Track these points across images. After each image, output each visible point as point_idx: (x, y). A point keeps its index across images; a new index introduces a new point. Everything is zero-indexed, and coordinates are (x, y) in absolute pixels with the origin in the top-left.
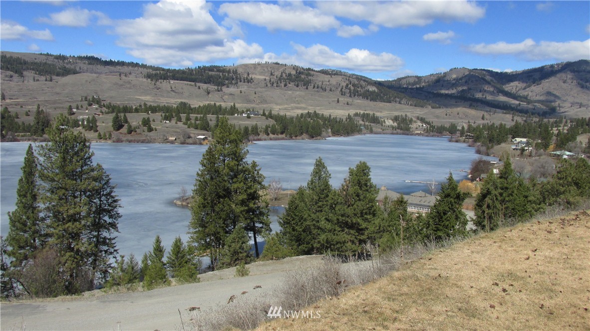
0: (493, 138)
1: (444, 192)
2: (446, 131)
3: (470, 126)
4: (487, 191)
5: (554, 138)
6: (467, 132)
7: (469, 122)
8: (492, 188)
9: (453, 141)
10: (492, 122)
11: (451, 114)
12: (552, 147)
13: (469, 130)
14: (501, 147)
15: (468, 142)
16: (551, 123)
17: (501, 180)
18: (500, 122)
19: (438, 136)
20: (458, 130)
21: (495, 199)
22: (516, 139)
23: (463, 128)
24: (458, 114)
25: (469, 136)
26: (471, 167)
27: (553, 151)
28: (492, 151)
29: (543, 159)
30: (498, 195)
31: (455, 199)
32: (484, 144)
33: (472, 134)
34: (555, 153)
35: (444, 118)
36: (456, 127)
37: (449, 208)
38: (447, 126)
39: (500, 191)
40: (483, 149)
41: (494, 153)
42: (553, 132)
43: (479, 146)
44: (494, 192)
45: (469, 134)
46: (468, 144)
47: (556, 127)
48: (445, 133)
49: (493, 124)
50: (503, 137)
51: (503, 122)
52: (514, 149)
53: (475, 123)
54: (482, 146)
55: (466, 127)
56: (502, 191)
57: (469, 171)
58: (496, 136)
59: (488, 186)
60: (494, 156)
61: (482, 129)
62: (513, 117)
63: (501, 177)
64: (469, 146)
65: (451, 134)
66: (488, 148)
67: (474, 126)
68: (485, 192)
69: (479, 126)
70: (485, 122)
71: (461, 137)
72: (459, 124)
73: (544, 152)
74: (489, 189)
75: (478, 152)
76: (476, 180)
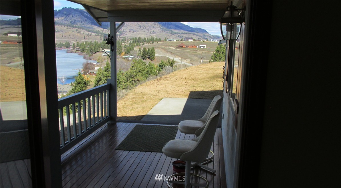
0: (92, 50)
1: (77, 81)
2: (64, 46)
3: (78, 43)
4: (100, 79)
5: (123, 49)
6: (77, 47)
7: (77, 41)
8: (102, 77)
9: (69, 52)
10: (90, 41)
11: (66, 36)
12: (123, 53)
13: (78, 46)
14: (97, 55)
15: (78, 53)
16: (121, 40)
17: (106, 72)
18: (95, 40)
19: (59, 50)
20: (71, 46)
21: (104, 82)
22: (104, 50)
23: (74, 44)
24: (70, 36)
25: (78, 49)
26: (83, 67)
27: (124, 56)
28: (91, 57)
29: (120, 60)
30: (105, 80)
31: (83, 84)
32: (88, 53)
33: (79, 47)
34: (125, 57)
35: (61, 38)
36: (70, 44)
37: (81, 89)
38: (64, 43)
39: (106, 78)
40: (88, 56)
41: (94, 58)
42: (122, 46)
43: (85, 54)
44: (103, 79)
45: (78, 48)
46: (78, 54)
47: (123, 43)
48: (63, 47)
49: (91, 41)
50: (98, 49)
51: (96, 41)
52: (104, 56)
53: (80, 41)
54: (87, 54)
55: (76, 44)
56: (107, 78)
57: (82, 69)
58: (93, 49)
59: (100, 76)
60: (94, 60)
61: (85, 45)
62: (101, 37)
63: (106, 71)
64: (79, 55)
65: (67, 48)
66: (90, 56)
67: (80, 43)
68: (99, 79)
69: (83, 43)
70: (86, 40)
71: (73, 50)
72: (71, 42)
73: (119, 56)
74: (100, 78)
75: (85, 58)
76: (86, 74)
